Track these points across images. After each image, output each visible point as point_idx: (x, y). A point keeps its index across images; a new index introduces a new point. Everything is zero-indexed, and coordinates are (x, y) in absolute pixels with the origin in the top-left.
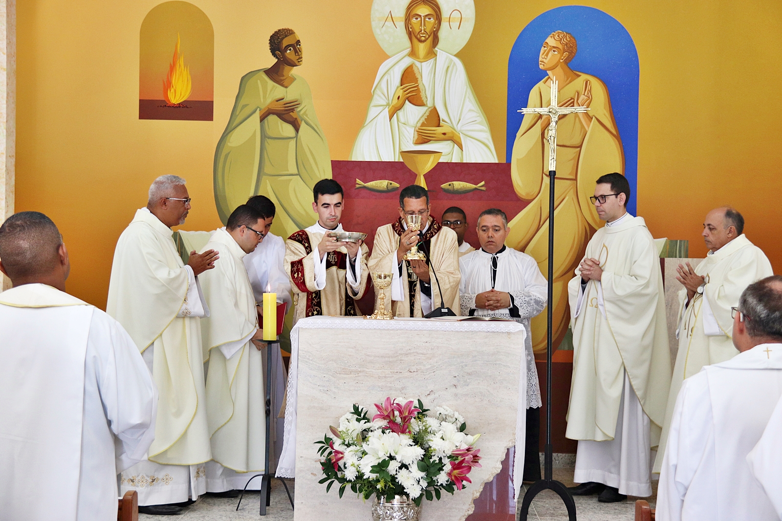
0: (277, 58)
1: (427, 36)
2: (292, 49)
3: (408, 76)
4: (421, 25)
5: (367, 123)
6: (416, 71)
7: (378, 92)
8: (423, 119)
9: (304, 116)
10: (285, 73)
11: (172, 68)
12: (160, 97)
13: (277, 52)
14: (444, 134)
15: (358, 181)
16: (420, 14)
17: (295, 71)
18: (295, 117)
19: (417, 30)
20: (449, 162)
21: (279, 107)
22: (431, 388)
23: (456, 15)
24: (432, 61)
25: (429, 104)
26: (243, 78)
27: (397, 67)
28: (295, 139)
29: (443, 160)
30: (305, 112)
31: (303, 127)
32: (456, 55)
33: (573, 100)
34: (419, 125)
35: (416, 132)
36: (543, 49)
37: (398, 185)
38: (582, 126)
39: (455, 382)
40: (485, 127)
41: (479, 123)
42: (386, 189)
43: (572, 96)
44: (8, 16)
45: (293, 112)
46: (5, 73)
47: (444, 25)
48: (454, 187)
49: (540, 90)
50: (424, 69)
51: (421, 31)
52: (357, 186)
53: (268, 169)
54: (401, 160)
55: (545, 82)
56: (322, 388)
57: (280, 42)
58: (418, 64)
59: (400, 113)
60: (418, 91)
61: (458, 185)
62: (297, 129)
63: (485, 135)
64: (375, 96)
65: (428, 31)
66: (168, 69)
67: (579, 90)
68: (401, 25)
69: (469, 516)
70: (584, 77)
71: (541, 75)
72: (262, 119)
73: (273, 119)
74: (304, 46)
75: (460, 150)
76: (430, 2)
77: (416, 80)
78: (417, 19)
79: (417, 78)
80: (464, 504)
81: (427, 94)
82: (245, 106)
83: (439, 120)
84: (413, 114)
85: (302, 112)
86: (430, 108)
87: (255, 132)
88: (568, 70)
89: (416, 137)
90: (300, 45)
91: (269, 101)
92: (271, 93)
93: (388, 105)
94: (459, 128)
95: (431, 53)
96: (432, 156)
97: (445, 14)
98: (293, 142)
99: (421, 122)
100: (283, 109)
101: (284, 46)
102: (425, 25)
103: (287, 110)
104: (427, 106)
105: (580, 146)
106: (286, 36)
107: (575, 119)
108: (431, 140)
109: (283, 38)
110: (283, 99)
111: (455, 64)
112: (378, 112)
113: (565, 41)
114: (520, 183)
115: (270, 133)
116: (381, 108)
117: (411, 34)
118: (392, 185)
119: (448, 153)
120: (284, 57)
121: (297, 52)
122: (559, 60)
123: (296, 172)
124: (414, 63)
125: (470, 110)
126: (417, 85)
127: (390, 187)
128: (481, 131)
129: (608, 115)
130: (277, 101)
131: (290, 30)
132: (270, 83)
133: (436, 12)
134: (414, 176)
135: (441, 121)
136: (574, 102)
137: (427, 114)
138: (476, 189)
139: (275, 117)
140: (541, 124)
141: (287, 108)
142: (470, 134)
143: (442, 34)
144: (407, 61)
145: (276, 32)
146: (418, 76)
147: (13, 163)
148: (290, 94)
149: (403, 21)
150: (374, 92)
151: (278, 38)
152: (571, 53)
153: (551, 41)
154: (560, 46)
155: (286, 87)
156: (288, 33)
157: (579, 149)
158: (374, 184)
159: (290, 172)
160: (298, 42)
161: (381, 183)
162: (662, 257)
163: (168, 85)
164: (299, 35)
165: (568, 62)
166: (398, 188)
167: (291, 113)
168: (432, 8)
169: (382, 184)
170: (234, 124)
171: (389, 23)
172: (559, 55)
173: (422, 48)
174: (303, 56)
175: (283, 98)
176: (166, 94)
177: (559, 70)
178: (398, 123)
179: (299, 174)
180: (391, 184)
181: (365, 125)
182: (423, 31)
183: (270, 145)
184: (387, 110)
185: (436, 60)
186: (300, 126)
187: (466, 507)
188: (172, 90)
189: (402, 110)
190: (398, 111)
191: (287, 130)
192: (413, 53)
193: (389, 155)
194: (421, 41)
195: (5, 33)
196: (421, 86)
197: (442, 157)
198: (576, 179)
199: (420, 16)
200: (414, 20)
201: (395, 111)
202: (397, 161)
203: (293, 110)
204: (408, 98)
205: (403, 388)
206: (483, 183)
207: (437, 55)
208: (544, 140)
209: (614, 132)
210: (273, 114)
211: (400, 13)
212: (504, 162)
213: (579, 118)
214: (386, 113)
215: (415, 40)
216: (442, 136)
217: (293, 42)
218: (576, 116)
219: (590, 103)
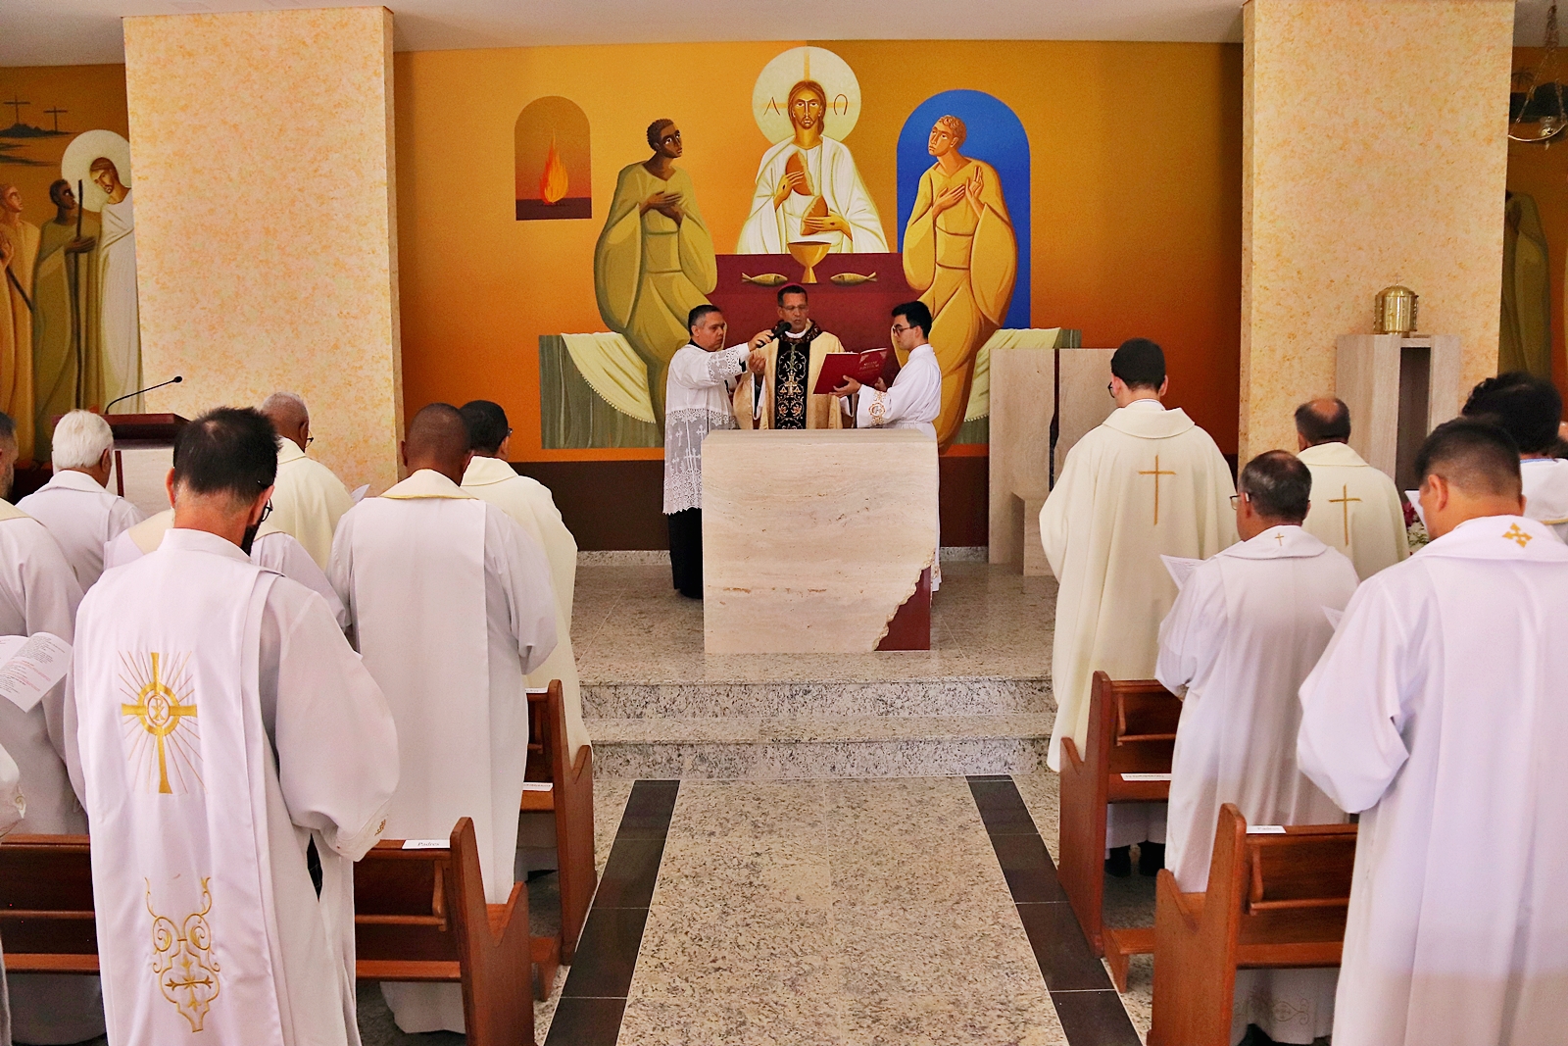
0: (655, 150)
1: (812, 123)
2: (671, 140)
3: (793, 165)
4: (805, 111)
5: (752, 213)
6: (801, 159)
7: (762, 181)
8: (810, 209)
9: (687, 210)
10: (664, 165)
11: (548, 166)
12: (536, 196)
13: (656, 144)
14: (833, 224)
15: (744, 275)
16: (804, 100)
17: (675, 163)
18: (676, 211)
19: (801, 117)
20: (838, 253)
21: (660, 201)
22: (842, 511)
23: (841, 100)
24: (818, 148)
25: (816, 192)
26: (621, 172)
27: (781, 155)
28: (677, 233)
29: (832, 251)
30: (687, 205)
31: (685, 221)
32: (842, 142)
33: (962, 188)
34: (806, 214)
35: (803, 223)
36: (932, 135)
37: (786, 279)
38: (975, 214)
39: (866, 504)
40: (876, 217)
41: (869, 212)
42: (774, 283)
43: (963, 182)
44: (387, 129)
46: (386, 188)
47: (829, 110)
48: (844, 279)
49: (930, 176)
50: (810, 157)
51: (805, 117)
52: (744, 281)
53: (650, 266)
54: (789, 252)
55: (935, 168)
56: (727, 515)
57: (659, 134)
58: (803, 151)
59: (786, 203)
60: (804, 179)
61: (848, 276)
62: (679, 224)
63: (876, 225)
64: (760, 188)
65: (812, 117)
66: (544, 166)
67: (970, 176)
68: (784, 111)
69: (884, 639)
70: (975, 163)
71: (931, 161)
72: (642, 214)
73: (653, 214)
74: (683, 136)
75: (849, 240)
76: (814, 87)
77: (801, 168)
78: (800, 104)
79: (803, 167)
80: (879, 627)
81: (813, 182)
82: (624, 201)
83: (827, 209)
84: (799, 204)
85: (683, 206)
86: (817, 197)
87: (635, 229)
88: (959, 157)
89: (804, 227)
90: (679, 136)
91: (648, 196)
92: (651, 186)
93: (773, 194)
94: (847, 218)
95: (817, 140)
96: (821, 247)
97: (830, 100)
98: (675, 237)
99: (808, 212)
100: (664, 202)
101: (663, 137)
102: (809, 111)
103: (667, 204)
104: (814, 196)
105: (973, 235)
106: (664, 127)
107: (967, 207)
108: (818, 231)
109: (661, 129)
111: (841, 151)
112: (762, 203)
113: (953, 126)
114: (912, 272)
115: (650, 227)
116: (767, 198)
117: (794, 121)
118: (780, 279)
119: (837, 244)
120: (663, 148)
121: (677, 143)
122: (949, 147)
123: (679, 268)
124: (798, 151)
125: (859, 199)
126: (802, 173)
127: (778, 280)
128: (871, 220)
129: (1000, 203)
130: (658, 194)
131: (668, 121)
132: (650, 176)
133: (819, 96)
134: (803, 269)
135: (829, 211)
136: (964, 189)
137: (814, 203)
138: (867, 280)
139: (656, 211)
140: (933, 211)
141: (667, 202)
142: (858, 223)
143: (827, 120)
144: (792, 149)
145: (654, 123)
146: (804, 164)
147: (397, 278)
148: (670, 187)
150: (758, 181)
151: (656, 129)
152: (961, 137)
153: (939, 126)
154: (949, 131)
155: (666, 180)
156: (667, 123)
157: (971, 238)
158: (761, 278)
159: (675, 269)
160: (678, 132)
161: (768, 276)
162: (1057, 347)
163: (544, 183)
164: (678, 125)
165: (958, 147)
166: (786, 281)
167: (672, 207)
168: (817, 93)
169: (771, 277)
170: (615, 219)
171: (772, 110)
172: (949, 141)
173: (807, 135)
174: (683, 147)
175: (662, 191)
176: (543, 193)
177: (949, 155)
178: (784, 214)
179: (682, 271)
180: (779, 277)
181: (750, 216)
182: (807, 118)
183: (652, 241)
184: (772, 200)
185: (821, 147)
186: (681, 220)
187: (881, 630)
188: (549, 188)
189: (788, 199)
190: (784, 201)
191: (669, 224)
192: (797, 141)
193: (776, 247)
194: (805, 128)
195: (385, 146)
196: (806, 175)
197: (831, 248)
198: (969, 269)
199: (804, 102)
200: (797, 106)
201: (780, 201)
202: (784, 253)
203: (674, 204)
204: (793, 187)
205: (812, 513)
206: (874, 274)
207: (822, 143)
208: (936, 229)
209: (1006, 219)
210: (654, 208)
211: (783, 99)
212: (896, 251)
213: (972, 207)
214: (771, 203)
215: (799, 127)
216: (831, 227)
217: (672, 133)
218: (968, 203)
219: (981, 190)
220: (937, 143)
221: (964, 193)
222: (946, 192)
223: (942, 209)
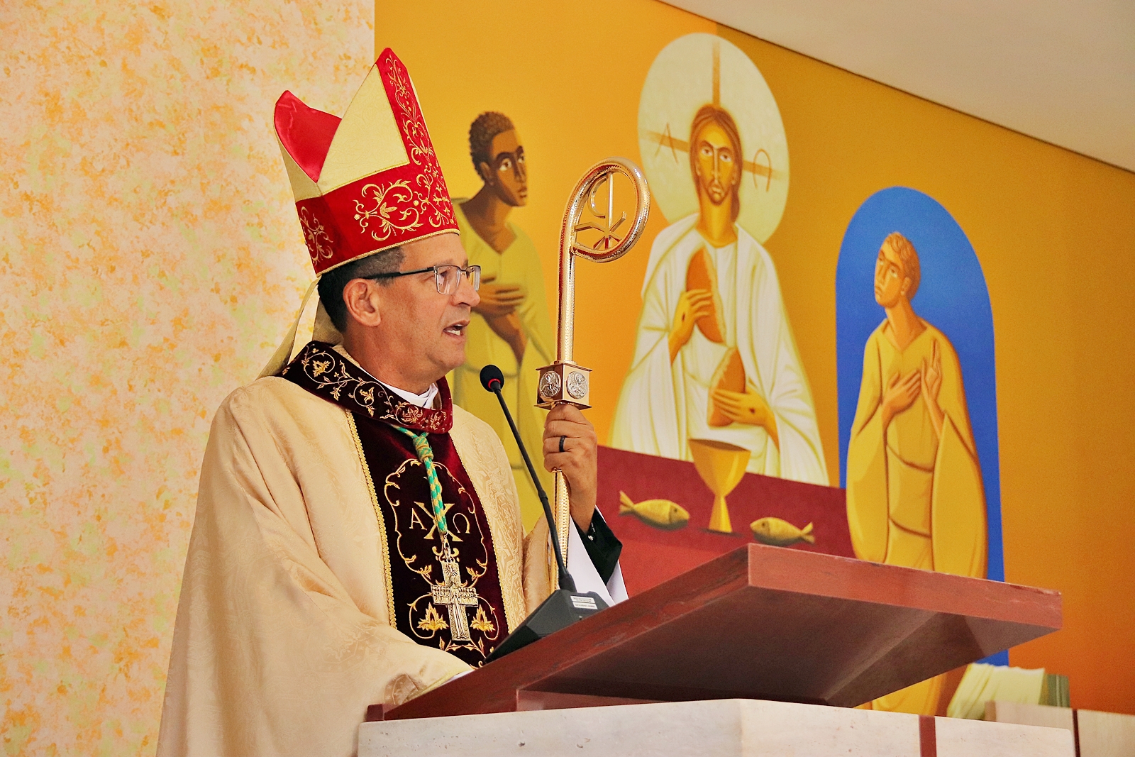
0: (483, 178)
1: (723, 194)
2: (510, 164)
3: (697, 273)
4: (714, 168)
5: (637, 361)
6: (709, 264)
7: (651, 294)
8: (720, 375)
9: (533, 330)
13: (484, 165)
14: (752, 411)
15: (624, 499)
16: (712, 143)
17: (513, 217)
18: (513, 327)
19: (709, 178)
20: (761, 473)
21: (488, 297)
23: (764, 160)
24: (730, 247)
25: (729, 338)
27: (679, 248)
28: (516, 380)
29: (752, 468)
30: (533, 318)
31: (530, 352)
32: (764, 246)
33: (918, 376)
34: (715, 383)
35: (711, 400)
36: (878, 261)
37: (686, 516)
38: (934, 432)
40: (809, 407)
41: (801, 397)
42: (668, 523)
43: (918, 365)
45: (511, 313)
47: (747, 175)
48: (769, 530)
49: (878, 343)
51: (713, 180)
52: (623, 509)
54: (691, 459)
55: (884, 330)
57: (489, 143)
58: (710, 249)
59: (686, 350)
60: (711, 307)
61: (775, 527)
62: (518, 358)
63: (810, 426)
65: (724, 181)
67: (925, 354)
70: (932, 333)
74: (530, 161)
75: (776, 451)
76: (725, 122)
77: (708, 284)
78: (707, 151)
79: (710, 281)
81: (725, 318)
83: (744, 378)
84: (706, 357)
85: (526, 318)
86: (730, 349)
88: (911, 315)
89: (712, 409)
90: (523, 158)
93: (667, 329)
95: (729, 234)
96: (737, 456)
97: (747, 155)
99: (718, 377)
100: (494, 302)
102: (719, 170)
103: (500, 307)
104: (726, 345)
105: (932, 471)
106: (499, 131)
107: (924, 414)
108: (733, 421)
109: (495, 134)
110: (492, 279)
111: (763, 264)
112: (652, 343)
113: (904, 254)
114: (860, 534)
116: (658, 334)
117: (699, 182)
118: (678, 513)
119: (759, 455)
120: (496, 178)
121: (518, 172)
122: (899, 293)
124: (704, 247)
125: (788, 367)
126: (708, 295)
127: (676, 517)
128: (805, 414)
129: (962, 414)
130: (484, 282)
131: (505, 119)
133: (734, 146)
134: (711, 498)
135: (748, 383)
136: (920, 379)
137: (727, 362)
138: (800, 538)
139: (481, 320)
140: (884, 414)
141: (502, 303)
143: (745, 194)
144: (695, 241)
145: (481, 117)
146: (712, 277)
148: (506, 269)
149: (686, 151)
150: (645, 295)
151: (485, 133)
152: (913, 280)
153: (886, 250)
154: (900, 264)
155: (499, 252)
156: (502, 123)
157: (931, 475)
158: (649, 508)
160: (520, 150)
161: (660, 506)
164: (522, 134)
165: (910, 297)
166: (686, 521)
167: (509, 317)
168: (729, 135)
169: (662, 509)
171: (667, 150)
172: (899, 282)
173: (716, 217)
175: (491, 276)
177: (899, 307)
178: (683, 375)
180: (676, 510)
181: (633, 367)
182: (716, 182)
184: (666, 340)
185: (736, 247)
186: (523, 350)
189: (689, 345)
190: (684, 348)
192: (703, 225)
193: (671, 443)
194: (714, 202)
196: (715, 299)
197: (751, 462)
198: (929, 535)
199: (711, 147)
200: (702, 153)
201: (678, 345)
202: (683, 459)
203: (511, 309)
204: (697, 321)
206: (810, 527)
207: (736, 237)
208: (888, 449)
209: (972, 449)
210: (478, 310)
211: (683, 134)
212: (837, 485)
213: (929, 413)
214: (664, 348)
215: (705, 197)
216: (749, 414)
217: (511, 149)
218: (925, 407)
219: (940, 385)
220: (887, 284)
221: (920, 387)
222: (898, 379)
223: (895, 412)
